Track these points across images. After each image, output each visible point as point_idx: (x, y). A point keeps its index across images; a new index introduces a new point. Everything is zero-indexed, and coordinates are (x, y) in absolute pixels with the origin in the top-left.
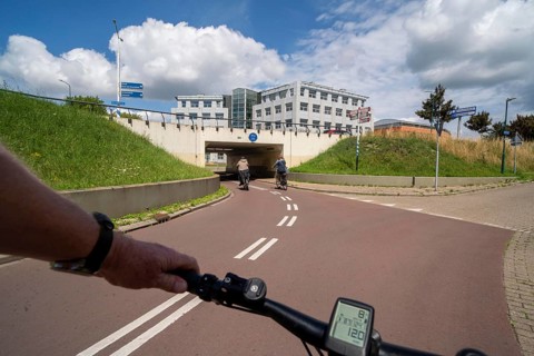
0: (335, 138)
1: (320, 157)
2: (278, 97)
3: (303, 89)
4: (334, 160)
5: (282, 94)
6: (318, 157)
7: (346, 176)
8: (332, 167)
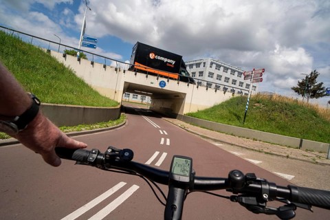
0: (229, 96)
1: (214, 108)
2: (194, 67)
3: (212, 63)
4: (225, 112)
5: (198, 65)
6: (212, 108)
7: (234, 127)
8: (222, 118)
